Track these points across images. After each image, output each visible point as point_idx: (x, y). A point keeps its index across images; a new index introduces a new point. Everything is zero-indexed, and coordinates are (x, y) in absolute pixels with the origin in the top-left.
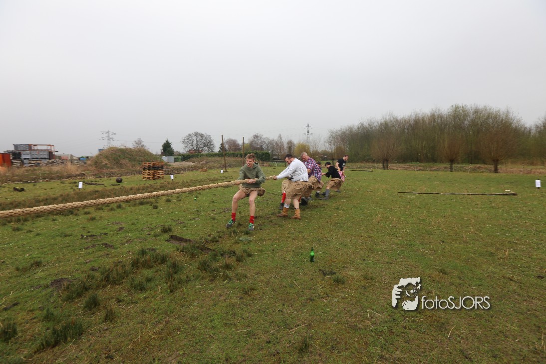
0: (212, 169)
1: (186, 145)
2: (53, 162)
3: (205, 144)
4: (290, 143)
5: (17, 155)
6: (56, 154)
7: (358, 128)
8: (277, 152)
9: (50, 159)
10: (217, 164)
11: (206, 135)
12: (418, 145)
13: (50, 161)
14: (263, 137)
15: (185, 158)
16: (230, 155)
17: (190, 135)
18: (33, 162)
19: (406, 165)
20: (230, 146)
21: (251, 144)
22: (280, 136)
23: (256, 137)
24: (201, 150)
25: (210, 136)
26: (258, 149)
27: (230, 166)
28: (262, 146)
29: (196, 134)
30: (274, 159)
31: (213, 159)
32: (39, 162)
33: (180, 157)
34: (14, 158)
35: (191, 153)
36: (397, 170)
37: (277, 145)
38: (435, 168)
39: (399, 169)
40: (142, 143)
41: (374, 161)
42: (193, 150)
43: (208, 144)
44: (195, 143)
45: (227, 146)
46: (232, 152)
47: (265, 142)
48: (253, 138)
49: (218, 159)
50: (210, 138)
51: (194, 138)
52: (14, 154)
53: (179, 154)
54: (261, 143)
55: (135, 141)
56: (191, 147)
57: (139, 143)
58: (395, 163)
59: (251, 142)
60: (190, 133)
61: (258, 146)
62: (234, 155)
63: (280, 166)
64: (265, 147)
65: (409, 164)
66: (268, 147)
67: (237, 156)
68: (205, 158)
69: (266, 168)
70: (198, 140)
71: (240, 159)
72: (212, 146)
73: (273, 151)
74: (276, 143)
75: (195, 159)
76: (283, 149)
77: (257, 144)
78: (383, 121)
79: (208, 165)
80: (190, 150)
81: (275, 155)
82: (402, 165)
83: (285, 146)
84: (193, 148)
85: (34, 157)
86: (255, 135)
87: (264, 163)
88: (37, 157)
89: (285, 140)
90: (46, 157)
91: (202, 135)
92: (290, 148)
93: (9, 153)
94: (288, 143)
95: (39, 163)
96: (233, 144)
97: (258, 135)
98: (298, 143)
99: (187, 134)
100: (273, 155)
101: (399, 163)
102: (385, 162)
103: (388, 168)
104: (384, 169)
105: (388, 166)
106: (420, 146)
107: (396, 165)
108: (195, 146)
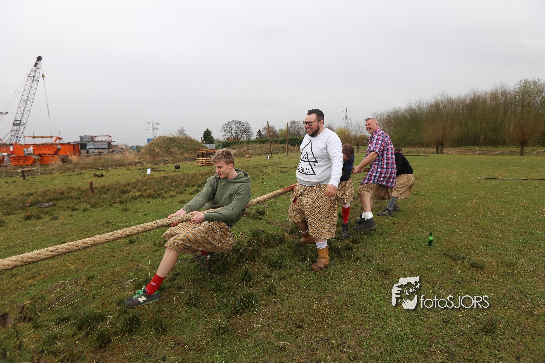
0: (255, 155)
1: (225, 133)
2: (113, 151)
3: (243, 130)
5: (83, 146)
6: (113, 144)
7: (405, 111)
9: (109, 149)
11: (243, 123)
12: (477, 127)
13: (110, 150)
15: (226, 145)
17: (229, 123)
18: (96, 151)
19: (463, 149)
20: (267, 133)
23: (294, 123)
24: (239, 137)
25: (247, 123)
26: (296, 135)
28: (299, 132)
29: (235, 122)
31: (254, 145)
32: (101, 151)
33: (221, 144)
34: (82, 149)
35: (231, 140)
36: (452, 154)
38: (499, 152)
40: (185, 132)
41: (423, 146)
42: (232, 137)
43: (247, 131)
44: (233, 131)
45: (264, 133)
48: (290, 124)
49: (258, 145)
50: (248, 125)
51: (233, 126)
52: (81, 145)
53: (219, 142)
54: (299, 129)
55: (178, 131)
56: (230, 134)
57: (182, 132)
58: (449, 147)
59: (289, 129)
60: (229, 121)
62: (273, 142)
65: (465, 148)
67: (277, 143)
68: (246, 145)
70: (237, 127)
72: (250, 133)
75: (235, 146)
77: (295, 130)
78: (433, 102)
80: (229, 138)
82: (457, 150)
85: (96, 147)
88: (98, 147)
90: (106, 147)
91: (240, 123)
93: (78, 144)
95: (100, 153)
96: (271, 131)
97: (296, 121)
99: (226, 122)
101: (453, 147)
102: (440, 146)
103: (442, 153)
104: (438, 154)
105: (442, 150)
106: (479, 128)
107: (450, 149)
108: (233, 134)
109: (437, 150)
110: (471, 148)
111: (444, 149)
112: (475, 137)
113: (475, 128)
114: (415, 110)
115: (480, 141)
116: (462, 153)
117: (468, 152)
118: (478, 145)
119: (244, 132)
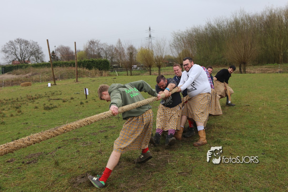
0: (39, 81)
1: (7, 55)
3: (31, 52)
4: (131, 49)
7: (206, 29)
8: (118, 60)
10: (46, 76)
11: (31, 42)
12: (276, 45)
14: (100, 43)
15: (7, 69)
16: (62, 65)
17: (11, 42)
19: (264, 67)
20: (62, 55)
21: (87, 51)
22: (119, 42)
23: (92, 43)
24: (27, 59)
25: (37, 43)
26: (95, 56)
27: (62, 78)
28: (99, 53)
29: (20, 41)
30: (114, 67)
31: (42, 70)
35: (15, 64)
36: (254, 73)
37: (117, 51)
39: (257, 72)
42: (17, 60)
43: (36, 52)
44: (18, 52)
45: (58, 55)
46: (65, 61)
47: (102, 49)
48: (88, 44)
50: (38, 45)
51: (18, 46)
54: (98, 49)
56: (15, 57)
58: (250, 66)
59: (87, 49)
60: (11, 40)
61: (95, 53)
62: (66, 65)
63: (121, 75)
64: (103, 55)
65: (266, 67)
66: (106, 54)
67: (71, 66)
68: (32, 69)
69: (105, 78)
70: (22, 48)
71: (74, 69)
72: (40, 55)
73: (112, 58)
74: (116, 49)
75: (19, 71)
76: (124, 56)
77: (94, 51)
78: (233, 19)
79: (34, 78)
80: (13, 60)
81: (115, 63)
82: (259, 68)
83: (126, 51)
84: (17, 57)
86: (91, 41)
87: (102, 73)
89: (125, 46)
91: (26, 43)
92: (131, 54)
94: (129, 49)
96: (66, 52)
97: (95, 41)
98: (140, 48)
99: (8, 42)
100: (113, 63)
101: (254, 65)
102: (242, 65)
103: (245, 72)
104: (241, 73)
105: (245, 70)
106: (277, 45)
107: (251, 67)
108: (19, 55)
109: (240, 69)
110: (272, 65)
111: (246, 68)
112: (275, 54)
113: (274, 45)
114: (215, 28)
115: (279, 58)
116: (264, 72)
117: (269, 70)
118: (278, 63)
119: (32, 54)
